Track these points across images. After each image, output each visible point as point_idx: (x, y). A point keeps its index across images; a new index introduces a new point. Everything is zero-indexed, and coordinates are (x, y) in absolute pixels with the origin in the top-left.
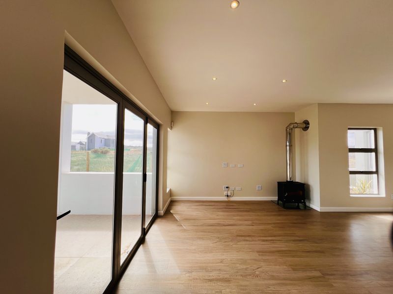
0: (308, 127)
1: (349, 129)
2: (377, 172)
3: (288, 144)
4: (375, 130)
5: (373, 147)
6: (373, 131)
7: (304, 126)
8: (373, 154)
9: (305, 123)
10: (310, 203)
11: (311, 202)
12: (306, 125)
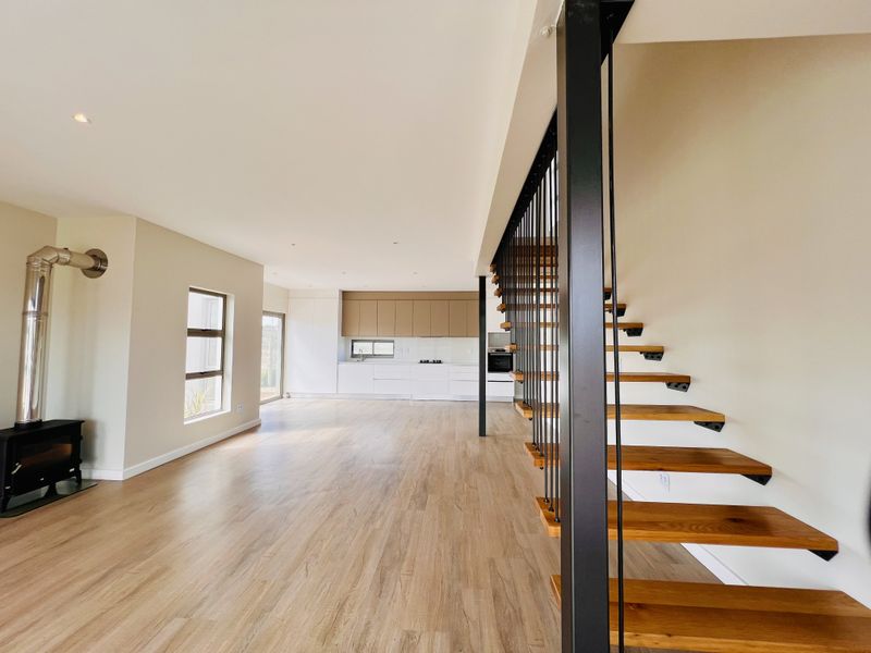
0: (103, 271)
1: (192, 290)
2: (222, 372)
3: (30, 308)
4: (225, 297)
5: (219, 327)
6: (221, 299)
7: (91, 263)
8: (219, 339)
9: (94, 257)
10: (92, 468)
11: (97, 465)
12: (97, 264)
